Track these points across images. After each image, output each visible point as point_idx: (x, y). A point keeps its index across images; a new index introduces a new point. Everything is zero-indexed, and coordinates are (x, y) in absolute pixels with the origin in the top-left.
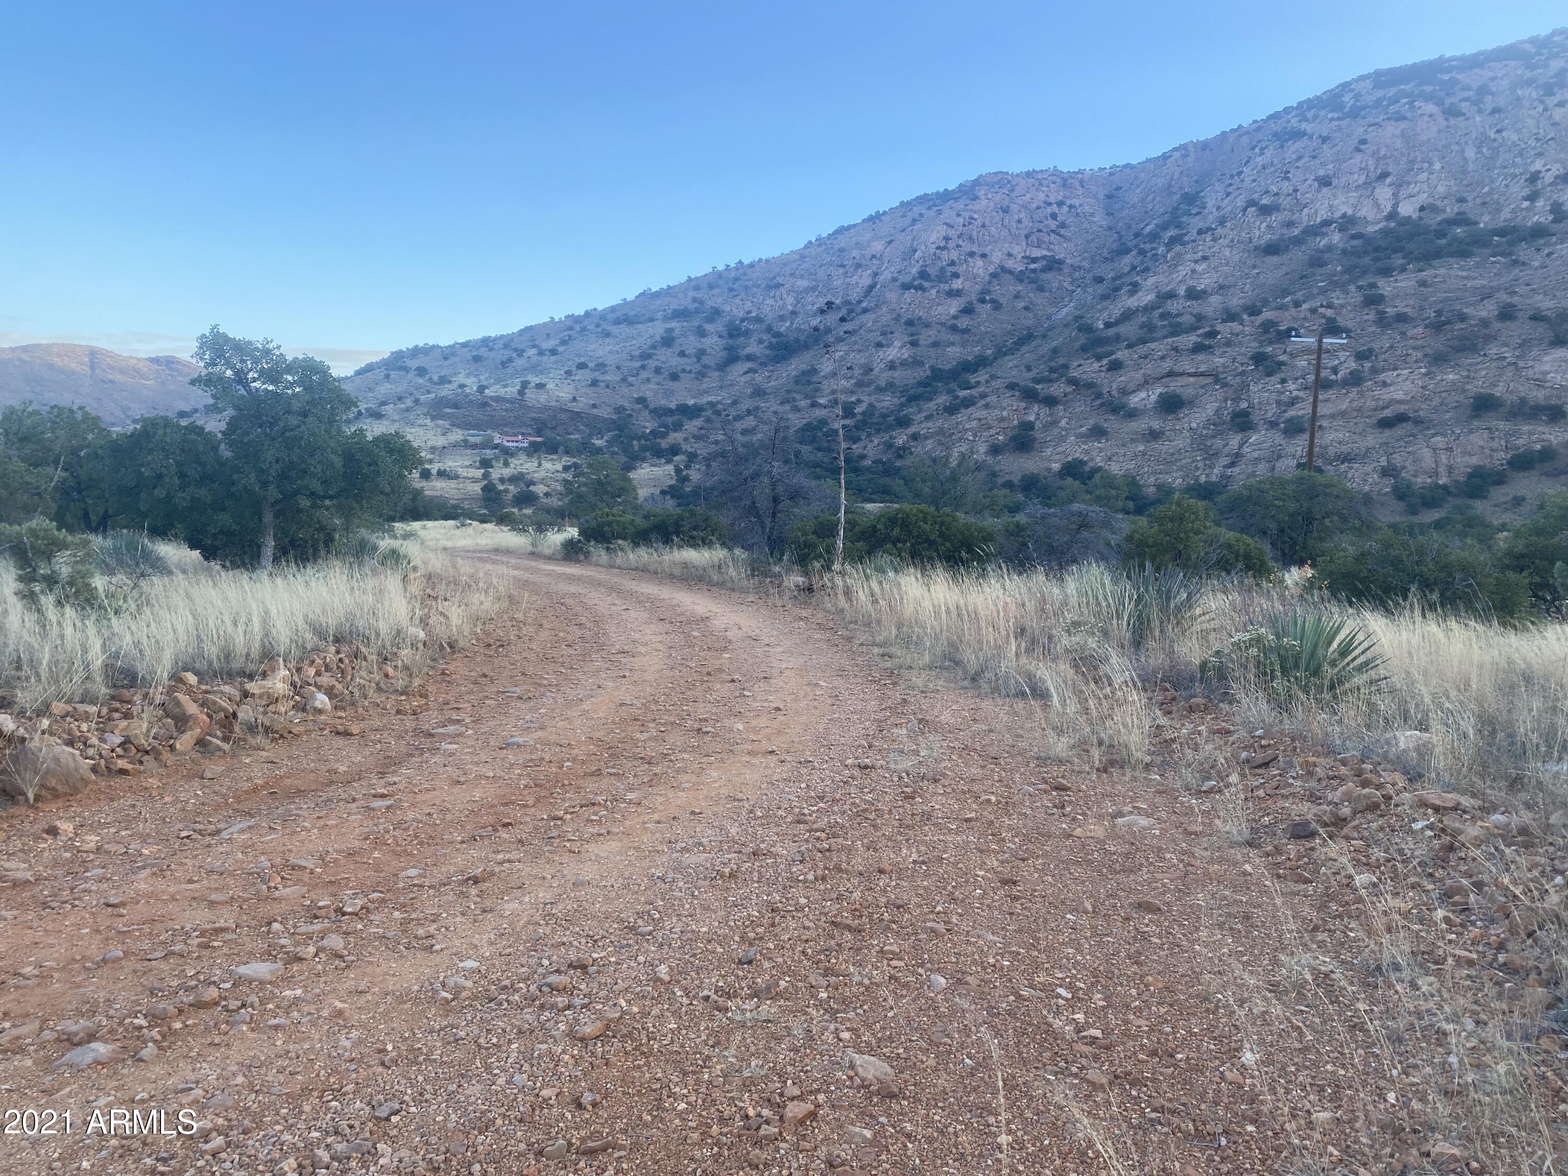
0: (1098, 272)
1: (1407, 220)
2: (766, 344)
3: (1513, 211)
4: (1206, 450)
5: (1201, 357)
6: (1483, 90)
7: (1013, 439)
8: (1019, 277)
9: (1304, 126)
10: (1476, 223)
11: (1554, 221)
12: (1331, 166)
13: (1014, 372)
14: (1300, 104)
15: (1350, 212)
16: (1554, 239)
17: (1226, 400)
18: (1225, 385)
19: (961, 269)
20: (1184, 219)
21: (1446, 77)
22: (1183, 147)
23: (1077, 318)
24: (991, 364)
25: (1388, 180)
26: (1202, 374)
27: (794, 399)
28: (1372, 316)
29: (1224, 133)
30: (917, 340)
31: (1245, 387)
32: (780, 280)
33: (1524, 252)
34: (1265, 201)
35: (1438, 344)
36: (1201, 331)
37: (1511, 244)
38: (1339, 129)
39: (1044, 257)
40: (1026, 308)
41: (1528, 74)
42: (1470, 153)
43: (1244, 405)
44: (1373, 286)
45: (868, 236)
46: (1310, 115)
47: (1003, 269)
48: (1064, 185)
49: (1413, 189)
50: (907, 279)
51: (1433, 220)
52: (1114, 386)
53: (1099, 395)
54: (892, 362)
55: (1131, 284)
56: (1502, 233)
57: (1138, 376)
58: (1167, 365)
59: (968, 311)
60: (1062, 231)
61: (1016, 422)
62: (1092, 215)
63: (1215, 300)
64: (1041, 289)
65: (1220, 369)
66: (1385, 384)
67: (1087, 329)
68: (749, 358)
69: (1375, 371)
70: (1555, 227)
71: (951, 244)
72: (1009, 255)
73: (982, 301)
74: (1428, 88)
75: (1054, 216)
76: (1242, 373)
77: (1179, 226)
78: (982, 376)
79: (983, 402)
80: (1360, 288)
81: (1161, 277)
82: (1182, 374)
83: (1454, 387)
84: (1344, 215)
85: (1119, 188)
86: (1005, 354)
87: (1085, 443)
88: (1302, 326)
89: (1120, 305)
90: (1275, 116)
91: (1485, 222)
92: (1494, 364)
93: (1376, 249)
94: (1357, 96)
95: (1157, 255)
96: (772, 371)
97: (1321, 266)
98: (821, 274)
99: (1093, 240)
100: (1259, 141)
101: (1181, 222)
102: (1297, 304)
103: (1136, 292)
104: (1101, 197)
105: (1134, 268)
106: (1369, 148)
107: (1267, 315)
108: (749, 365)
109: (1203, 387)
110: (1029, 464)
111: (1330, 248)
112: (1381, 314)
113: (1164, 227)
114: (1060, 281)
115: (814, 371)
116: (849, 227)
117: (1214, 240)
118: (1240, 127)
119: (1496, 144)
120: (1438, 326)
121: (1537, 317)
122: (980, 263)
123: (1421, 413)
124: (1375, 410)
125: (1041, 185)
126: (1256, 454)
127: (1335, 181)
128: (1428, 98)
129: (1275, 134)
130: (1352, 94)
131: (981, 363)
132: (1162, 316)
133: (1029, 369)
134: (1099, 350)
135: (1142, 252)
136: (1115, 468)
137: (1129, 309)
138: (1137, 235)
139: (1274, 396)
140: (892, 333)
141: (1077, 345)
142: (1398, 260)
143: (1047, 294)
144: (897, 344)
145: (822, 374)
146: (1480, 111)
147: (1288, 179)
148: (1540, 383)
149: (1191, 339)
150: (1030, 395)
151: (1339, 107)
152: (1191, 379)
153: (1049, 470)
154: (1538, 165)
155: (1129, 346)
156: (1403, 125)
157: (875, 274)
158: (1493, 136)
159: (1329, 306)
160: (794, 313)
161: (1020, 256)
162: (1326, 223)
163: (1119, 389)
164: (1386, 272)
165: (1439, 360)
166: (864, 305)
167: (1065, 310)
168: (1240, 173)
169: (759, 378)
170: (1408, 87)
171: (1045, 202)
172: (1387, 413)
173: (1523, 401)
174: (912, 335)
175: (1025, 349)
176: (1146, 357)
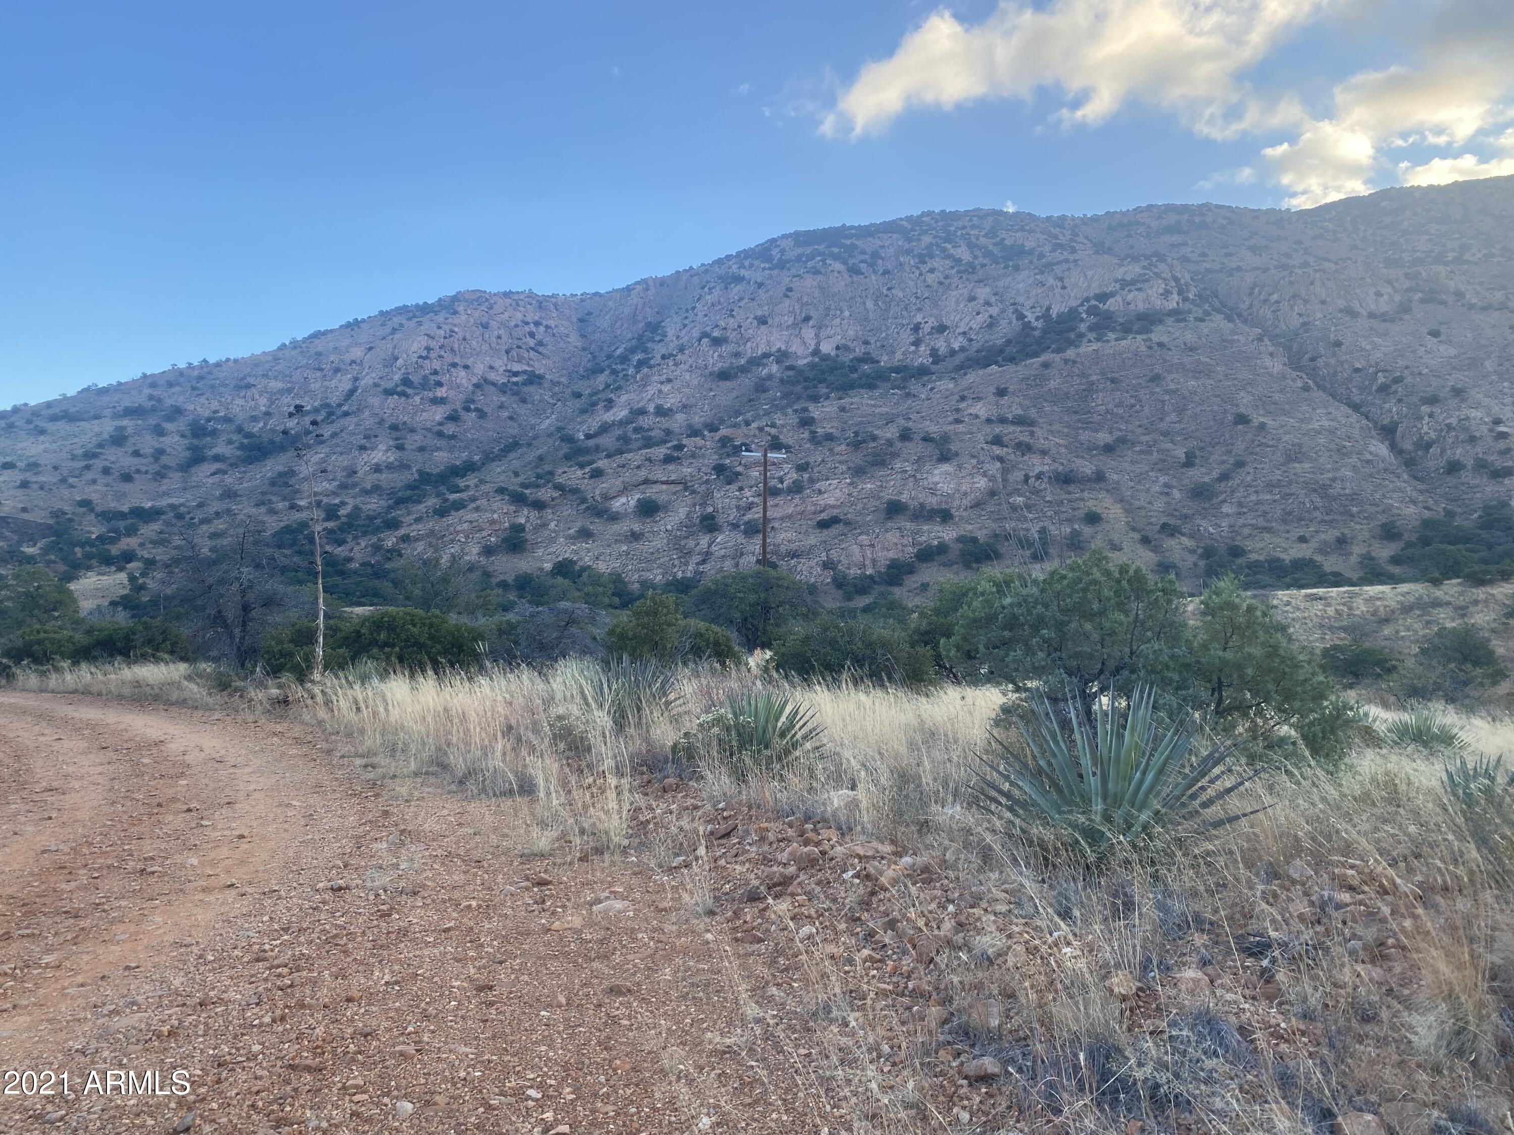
0: (576, 388)
1: (826, 358)
2: (237, 444)
3: (904, 354)
4: (680, 549)
5: (671, 467)
6: (875, 255)
7: (504, 540)
8: (502, 389)
9: (743, 272)
10: (878, 362)
11: (933, 363)
12: (766, 308)
13: (502, 478)
14: (738, 253)
15: (783, 348)
16: (934, 377)
17: (695, 505)
18: (693, 492)
19: (444, 379)
20: (649, 345)
21: (848, 242)
22: (644, 282)
23: (559, 429)
24: (479, 469)
25: (811, 323)
26: (673, 482)
27: (270, 502)
28: (806, 435)
29: (678, 272)
30: (403, 444)
31: (709, 494)
32: (251, 380)
33: (914, 386)
34: (716, 334)
35: (857, 459)
36: (669, 445)
37: (904, 379)
38: (770, 277)
39: (525, 372)
40: (511, 418)
41: (907, 246)
42: (870, 304)
43: (710, 509)
44: (805, 410)
45: (347, 342)
46: (747, 263)
47: (485, 380)
48: (540, 307)
49: (829, 331)
50: (389, 385)
51: (846, 358)
52: (597, 492)
53: (584, 500)
54: (377, 465)
55: (606, 400)
56: (897, 370)
57: (618, 483)
58: (642, 474)
59: (453, 418)
60: (540, 349)
61: (507, 524)
62: (567, 336)
63: (680, 417)
64: (524, 401)
65: (688, 478)
66: (820, 492)
67: (569, 439)
68: (217, 458)
69: (812, 481)
70: (934, 368)
71: (433, 355)
72: (491, 367)
73: (468, 409)
74: (835, 250)
75: (532, 334)
76: (707, 482)
77: (645, 351)
78: (471, 480)
79: (473, 505)
80: (796, 411)
81: (632, 396)
82: (655, 482)
83: (872, 495)
84: (779, 350)
85: (589, 314)
86: (493, 460)
87: (574, 544)
88: (753, 442)
89: (598, 419)
90: (719, 262)
91: (884, 361)
92: (899, 476)
93: (806, 380)
94: (783, 251)
95: (627, 375)
96: (245, 472)
97: (764, 391)
98: (297, 376)
99: (569, 359)
100: (708, 282)
101: (647, 348)
102: (747, 423)
103: (612, 407)
104: (575, 320)
105: (608, 386)
106: (795, 295)
107: (724, 431)
108: (217, 466)
109: (675, 493)
110: (522, 564)
111: (770, 377)
112: (813, 433)
113: (633, 350)
114: (541, 395)
115: (292, 473)
116: (325, 333)
117: (676, 365)
118: (691, 268)
119: (887, 299)
120: (856, 445)
121: (926, 439)
122: (463, 373)
123: (849, 516)
124: (814, 513)
125: (518, 305)
126: (722, 552)
127: (770, 321)
128: (836, 257)
129: (720, 277)
130: (778, 250)
131: (469, 468)
132: (636, 430)
133: (516, 474)
134: (581, 459)
135: (614, 372)
136: (602, 567)
137: (606, 422)
138: (609, 357)
139: (734, 502)
140: (376, 436)
141: (561, 453)
142: (823, 390)
143: (530, 406)
144: (382, 447)
145: (301, 476)
146: (875, 272)
147: (733, 316)
148: (933, 491)
149: (660, 452)
150: (518, 499)
151: (769, 259)
152: (664, 487)
153: (542, 569)
154: (919, 318)
155: (609, 456)
156: (819, 278)
157: (356, 379)
158: (885, 292)
159: (773, 426)
160: (268, 414)
161: (501, 370)
162: (766, 355)
163: (601, 495)
164: (815, 399)
165: (859, 472)
166: (345, 408)
167: (548, 421)
168: (694, 308)
169: (229, 480)
170: (821, 248)
171: (523, 322)
172: (824, 516)
173: (922, 506)
174: (397, 439)
175: (512, 455)
176: (624, 466)
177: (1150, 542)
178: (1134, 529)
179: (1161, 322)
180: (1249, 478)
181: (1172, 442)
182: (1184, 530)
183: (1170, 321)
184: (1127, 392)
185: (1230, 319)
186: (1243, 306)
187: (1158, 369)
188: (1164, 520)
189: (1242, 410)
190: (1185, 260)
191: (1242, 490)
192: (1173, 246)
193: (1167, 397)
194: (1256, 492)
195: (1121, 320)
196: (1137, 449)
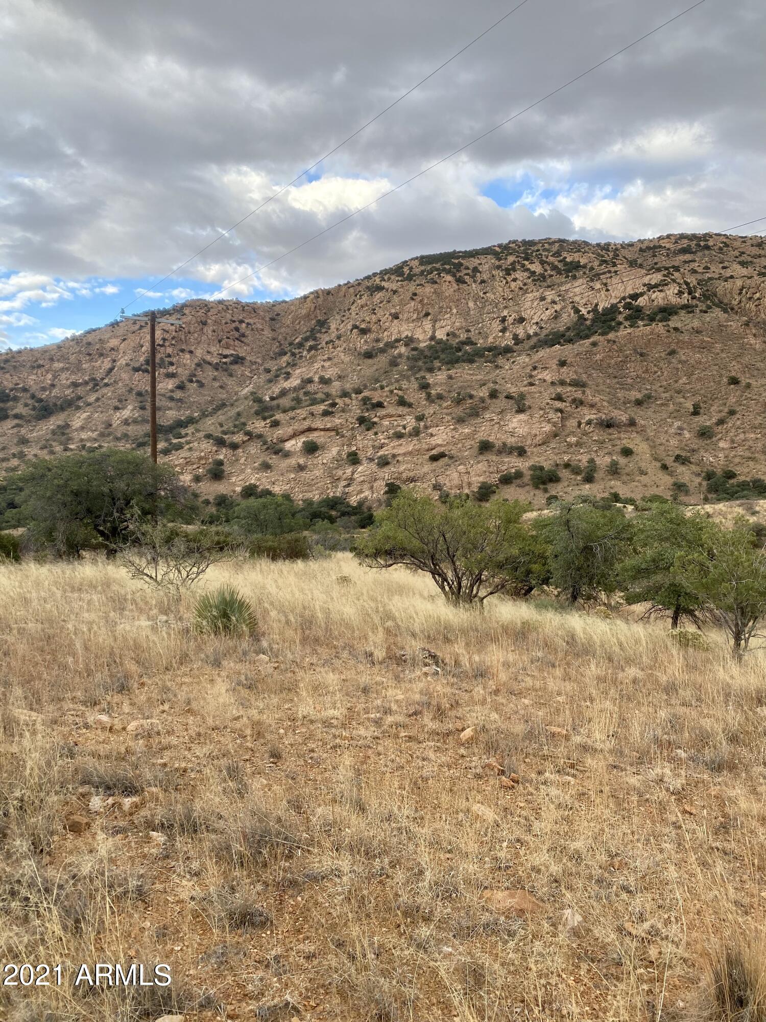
0: (267, 366)
1: (440, 342)
2: (30, 407)
3: (494, 338)
4: (332, 476)
5: (327, 419)
6: (476, 270)
7: (209, 471)
8: (216, 367)
9: (383, 284)
10: (476, 344)
11: (515, 344)
12: (398, 307)
13: (212, 428)
14: (381, 271)
15: (410, 335)
16: (515, 354)
17: (343, 446)
18: (343, 436)
19: (174, 360)
20: (318, 335)
21: (456, 261)
22: (316, 292)
23: (252, 393)
24: (197, 422)
25: (429, 318)
26: (328, 430)
27: (51, 446)
28: (424, 395)
29: (339, 285)
30: (145, 405)
31: (353, 437)
32: (41, 362)
33: (500, 361)
34: (363, 326)
35: (459, 411)
36: (327, 403)
37: (495, 356)
38: (402, 286)
39: (232, 355)
40: (221, 387)
41: (497, 263)
42: (471, 304)
43: (354, 448)
44: (424, 378)
45: (108, 336)
46: (386, 278)
47: (204, 360)
48: (243, 311)
49: (443, 323)
50: (137, 365)
51: (454, 342)
52: (275, 437)
53: (265, 443)
54: (126, 420)
55: (285, 373)
56: (490, 349)
57: (290, 430)
58: (307, 424)
59: (181, 387)
60: (243, 339)
61: (210, 460)
62: (262, 330)
63: (336, 384)
64: (230, 375)
65: (339, 426)
66: (432, 435)
67: (259, 400)
68: (16, 416)
69: (426, 427)
70: (516, 347)
71: (167, 344)
72: (208, 352)
73: (191, 381)
74: (447, 267)
75: (237, 329)
76: (353, 429)
77: (315, 339)
78: (190, 430)
79: (187, 447)
80: (417, 379)
81: (304, 369)
82: (316, 430)
83: (468, 437)
84: (407, 337)
85: (278, 315)
86: (207, 416)
87: (257, 473)
88: (385, 400)
89: (279, 387)
90: (368, 277)
91: (481, 343)
92: (488, 423)
93: (425, 357)
94: (411, 269)
95: (302, 356)
96: (35, 426)
97: (396, 366)
98: (73, 358)
99: (263, 346)
100: (360, 291)
101: (316, 337)
102: (382, 388)
103: (289, 378)
104: (268, 319)
105: (288, 364)
106: (418, 298)
107: (366, 393)
108: (16, 421)
109: (329, 437)
110: (221, 488)
111: (400, 355)
112: (429, 395)
113: (306, 339)
114: (243, 371)
115: (67, 426)
116: (96, 330)
117: (334, 348)
118: (349, 282)
119: (483, 300)
120: (458, 401)
121: (508, 397)
122: (188, 356)
123: (452, 452)
124: (428, 450)
125: (228, 309)
126: (362, 479)
127: (401, 316)
128: (448, 272)
129: (368, 288)
130: (408, 268)
131: (191, 421)
132: (306, 394)
133: (221, 425)
134: (266, 414)
135: (293, 355)
136: (277, 490)
137: (285, 388)
138: (290, 344)
139: (371, 443)
140: (126, 400)
141: (253, 411)
142: (437, 364)
143: (235, 379)
144: (130, 407)
145: (74, 428)
146: (475, 282)
147: (375, 314)
148: (512, 434)
149: (322, 407)
150: (220, 443)
151: (402, 274)
152: (322, 433)
153: (234, 491)
154: (505, 313)
155: (285, 411)
156: (436, 286)
157: (114, 361)
158: (482, 295)
159: (400, 389)
160: (53, 386)
161: (215, 353)
162: (397, 341)
163: (278, 438)
164: (431, 370)
165: (460, 421)
166: (106, 381)
167: (246, 389)
168: (349, 309)
169: (23, 431)
170: (438, 265)
171: (231, 320)
172: (434, 452)
173: (504, 444)
174: (141, 402)
175: (220, 412)
176: (294, 418)
177: (667, 468)
178: (656, 459)
179: (676, 313)
180: (739, 423)
181: (684, 397)
182: (692, 460)
183: (683, 313)
184: (652, 362)
185: (725, 311)
186: (735, 303)
187: (673, 346)
188: (677, 452)
189: (733, 374)
190: (694, 271)
191: (733, 430)
192: (685, 262)
193: (680, 366)
194: (744, 432)
195: (648, 313)
196: (658, 402)
